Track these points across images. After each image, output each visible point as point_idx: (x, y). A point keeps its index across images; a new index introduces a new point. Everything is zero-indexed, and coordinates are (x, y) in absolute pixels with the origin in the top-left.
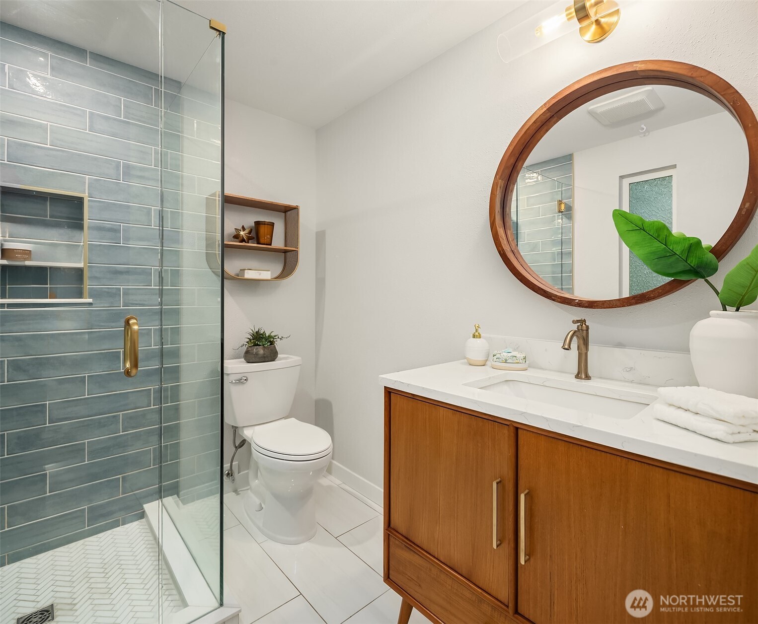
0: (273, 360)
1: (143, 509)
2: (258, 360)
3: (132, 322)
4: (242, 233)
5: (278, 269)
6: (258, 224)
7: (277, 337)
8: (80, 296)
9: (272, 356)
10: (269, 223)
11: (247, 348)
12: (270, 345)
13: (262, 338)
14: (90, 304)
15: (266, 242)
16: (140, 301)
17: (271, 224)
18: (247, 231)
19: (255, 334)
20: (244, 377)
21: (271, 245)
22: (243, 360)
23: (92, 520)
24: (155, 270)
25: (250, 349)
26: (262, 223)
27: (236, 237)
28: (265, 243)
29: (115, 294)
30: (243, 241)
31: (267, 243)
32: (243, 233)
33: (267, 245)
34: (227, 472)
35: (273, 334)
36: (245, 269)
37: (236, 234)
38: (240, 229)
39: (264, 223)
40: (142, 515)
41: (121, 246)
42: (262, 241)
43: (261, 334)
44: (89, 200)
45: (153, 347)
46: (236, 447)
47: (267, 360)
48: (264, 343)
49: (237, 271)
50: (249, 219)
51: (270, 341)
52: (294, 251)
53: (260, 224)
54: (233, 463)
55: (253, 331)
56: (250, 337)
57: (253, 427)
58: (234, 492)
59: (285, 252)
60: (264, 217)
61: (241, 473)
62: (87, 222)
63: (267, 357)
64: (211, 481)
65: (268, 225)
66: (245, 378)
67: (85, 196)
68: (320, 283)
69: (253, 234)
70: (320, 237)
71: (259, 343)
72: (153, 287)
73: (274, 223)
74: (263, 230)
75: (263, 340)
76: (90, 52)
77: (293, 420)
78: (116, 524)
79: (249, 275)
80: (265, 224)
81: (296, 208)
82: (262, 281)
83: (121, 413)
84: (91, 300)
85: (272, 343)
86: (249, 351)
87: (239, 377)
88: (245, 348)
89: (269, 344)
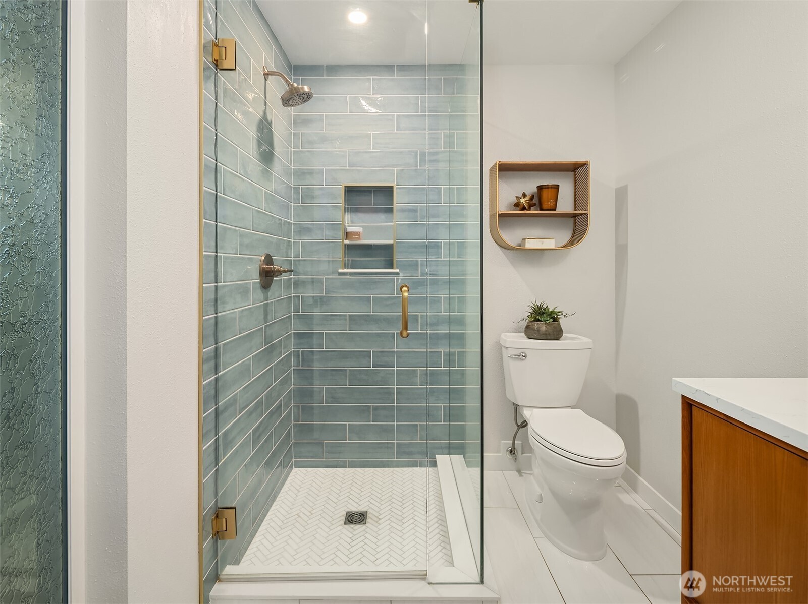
0: (558, 339)
1: (435, 459)
2: (538, 337)
3: (405, 289)
4: (522, 200)
5: (565, 236)
6: (540, 188)
7: (560, 314)
8: (391, 266)
9: (556, 334)
10: (552, 186)
11: (528, 323)
12: (553, 321)
13: (544, 313)
14: (398, 274)
15: (549, 207)
16: (433, 271)
17: (555, 186)
18: (527, 198)
19: (537, 309)
20: (523, 353)
21: (555, 210)
22: (524, 334)
23: (400, 454)
24: (445, 243)
25: (530, 324)
26: (545, 187)
27: (517, 205)
28: (549, 209)
29: (415, 265)
30: (524, 208)
31: (551, 208)
32: (524, 200)
33: (550, 210)
34: (510, 449)
35: (557, 310)
36: (526, 239)
37: (517, 201)
38: (520, 196)
39: (547, 186)
40: (434, 464)
41: (419, 224)
42: (545, 206)
43: (544, 309)
44: (397, 188)
45: (443, 314)
46: (518, 426)
47: (549, 338)
48: (545, 319)
49: (519, 241)
50: (529, 185)
51: (553, 318)
52: (584, 214)
53: (542, 188)
54: (515, 442)
55: (534, 305)
56: (532, 311)
57: (531, 409)
58: (517, 471)
59: (574, 216)
60: (547, 180)
61: (525, 455)
62: (396, 206)
63: (549, 334)
64: (496, 453)
65: (551, 188)
66: (524, 355)
67: (394, 184)
68: (621, 251)
69: (535, 201)
70: (621, 195)
71: (540, 318)
72: (443, 259)
73: (559, 185)
74: (545, 194)
75: (545, 315)
76: (397, 65)
77: (579, 412)
78: (414, 465)
79: (530, 244)
80: (548, 188)
81: (586, 164)
82: (547, 251)
83: (419, 368)
84: (398, 270)
85: (555, 320)
86: (529, 326)
87: (518, 352)
88: (525, 323)
89: (551, 320)
